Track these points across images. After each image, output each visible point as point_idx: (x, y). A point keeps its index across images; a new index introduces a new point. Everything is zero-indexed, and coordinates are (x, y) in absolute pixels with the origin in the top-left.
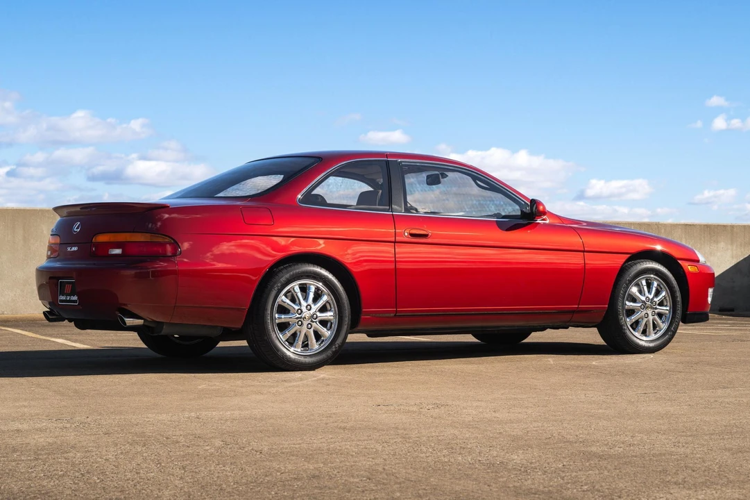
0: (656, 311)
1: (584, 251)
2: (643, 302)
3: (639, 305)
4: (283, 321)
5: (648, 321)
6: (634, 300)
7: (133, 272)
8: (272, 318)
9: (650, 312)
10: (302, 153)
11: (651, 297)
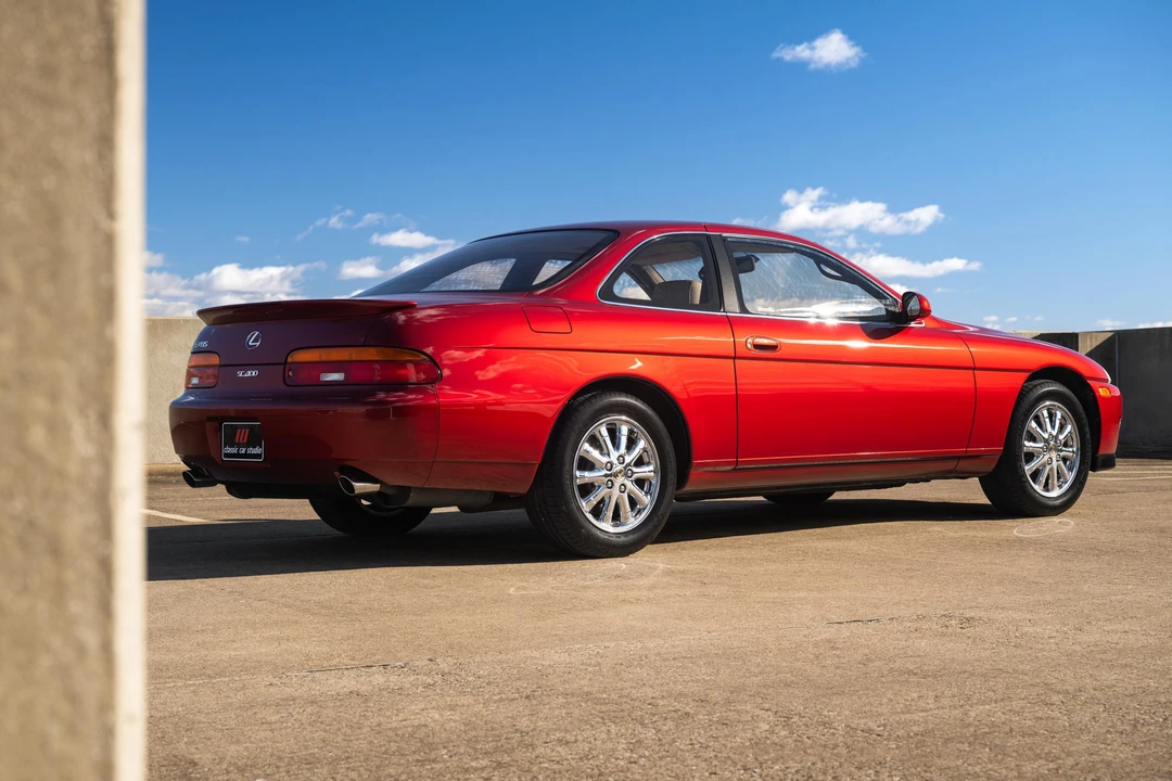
0: (1061, 454)
1: (974, 369)
2: (1046, 441)
3: (1041, 445)
4: (587, 481)
5: (1052, 469)
6: (1033, 438)
7: (363, 409)
8: (572, 477)
9: (1054, 455)
10: (585, 224)
11: (1054, 433)
